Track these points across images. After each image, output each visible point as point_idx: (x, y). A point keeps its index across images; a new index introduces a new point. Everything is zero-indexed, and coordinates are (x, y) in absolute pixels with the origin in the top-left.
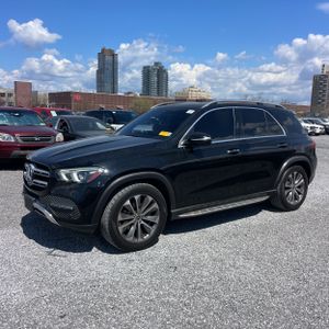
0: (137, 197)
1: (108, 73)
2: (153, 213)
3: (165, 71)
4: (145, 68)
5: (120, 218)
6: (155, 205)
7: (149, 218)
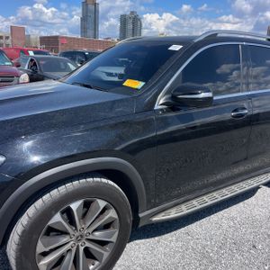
1: (91, 20)
2: (107, 226)
3: (139, 20)
4: (122, 16)
5: (40, 248)
6: (112, 214)
7: (98, 235)
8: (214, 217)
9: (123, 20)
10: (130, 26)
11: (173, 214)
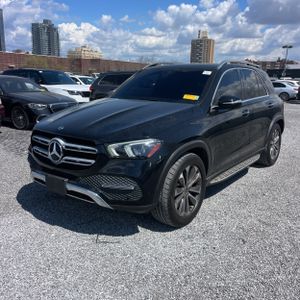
0: (188, 169)
3: (55, 29)
4: (33, 25)
6: (199, 175)
8: (233, 185)
9: (35, 29)
10: (44, 37)
11: (219, 179)
